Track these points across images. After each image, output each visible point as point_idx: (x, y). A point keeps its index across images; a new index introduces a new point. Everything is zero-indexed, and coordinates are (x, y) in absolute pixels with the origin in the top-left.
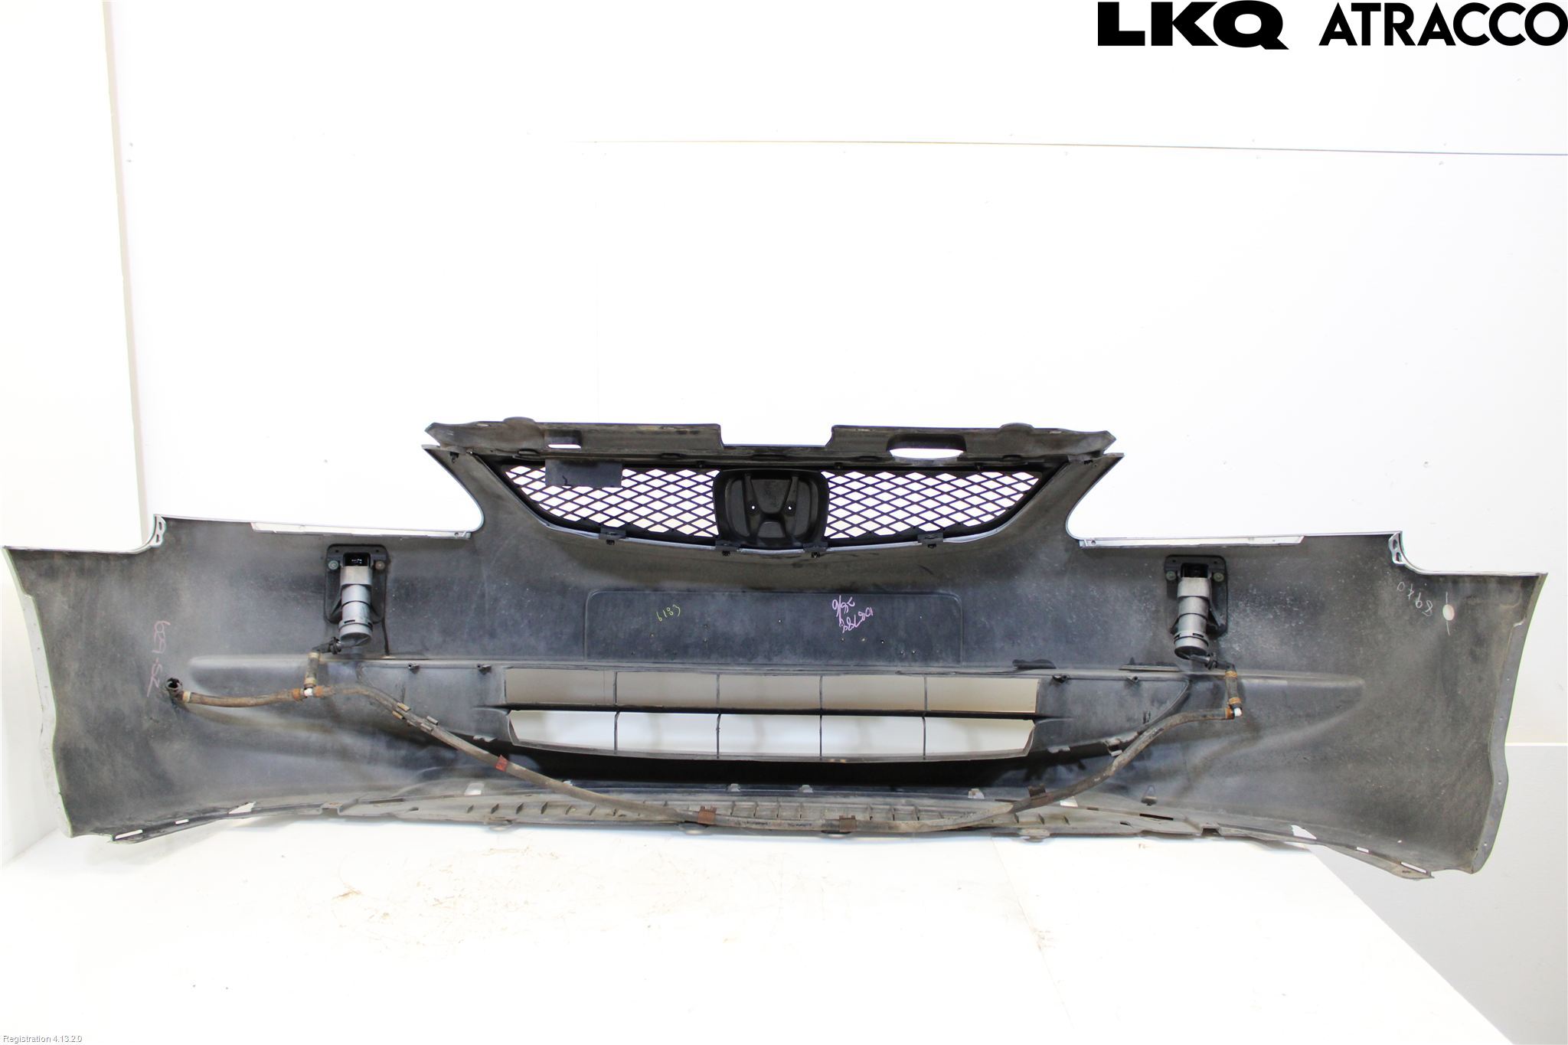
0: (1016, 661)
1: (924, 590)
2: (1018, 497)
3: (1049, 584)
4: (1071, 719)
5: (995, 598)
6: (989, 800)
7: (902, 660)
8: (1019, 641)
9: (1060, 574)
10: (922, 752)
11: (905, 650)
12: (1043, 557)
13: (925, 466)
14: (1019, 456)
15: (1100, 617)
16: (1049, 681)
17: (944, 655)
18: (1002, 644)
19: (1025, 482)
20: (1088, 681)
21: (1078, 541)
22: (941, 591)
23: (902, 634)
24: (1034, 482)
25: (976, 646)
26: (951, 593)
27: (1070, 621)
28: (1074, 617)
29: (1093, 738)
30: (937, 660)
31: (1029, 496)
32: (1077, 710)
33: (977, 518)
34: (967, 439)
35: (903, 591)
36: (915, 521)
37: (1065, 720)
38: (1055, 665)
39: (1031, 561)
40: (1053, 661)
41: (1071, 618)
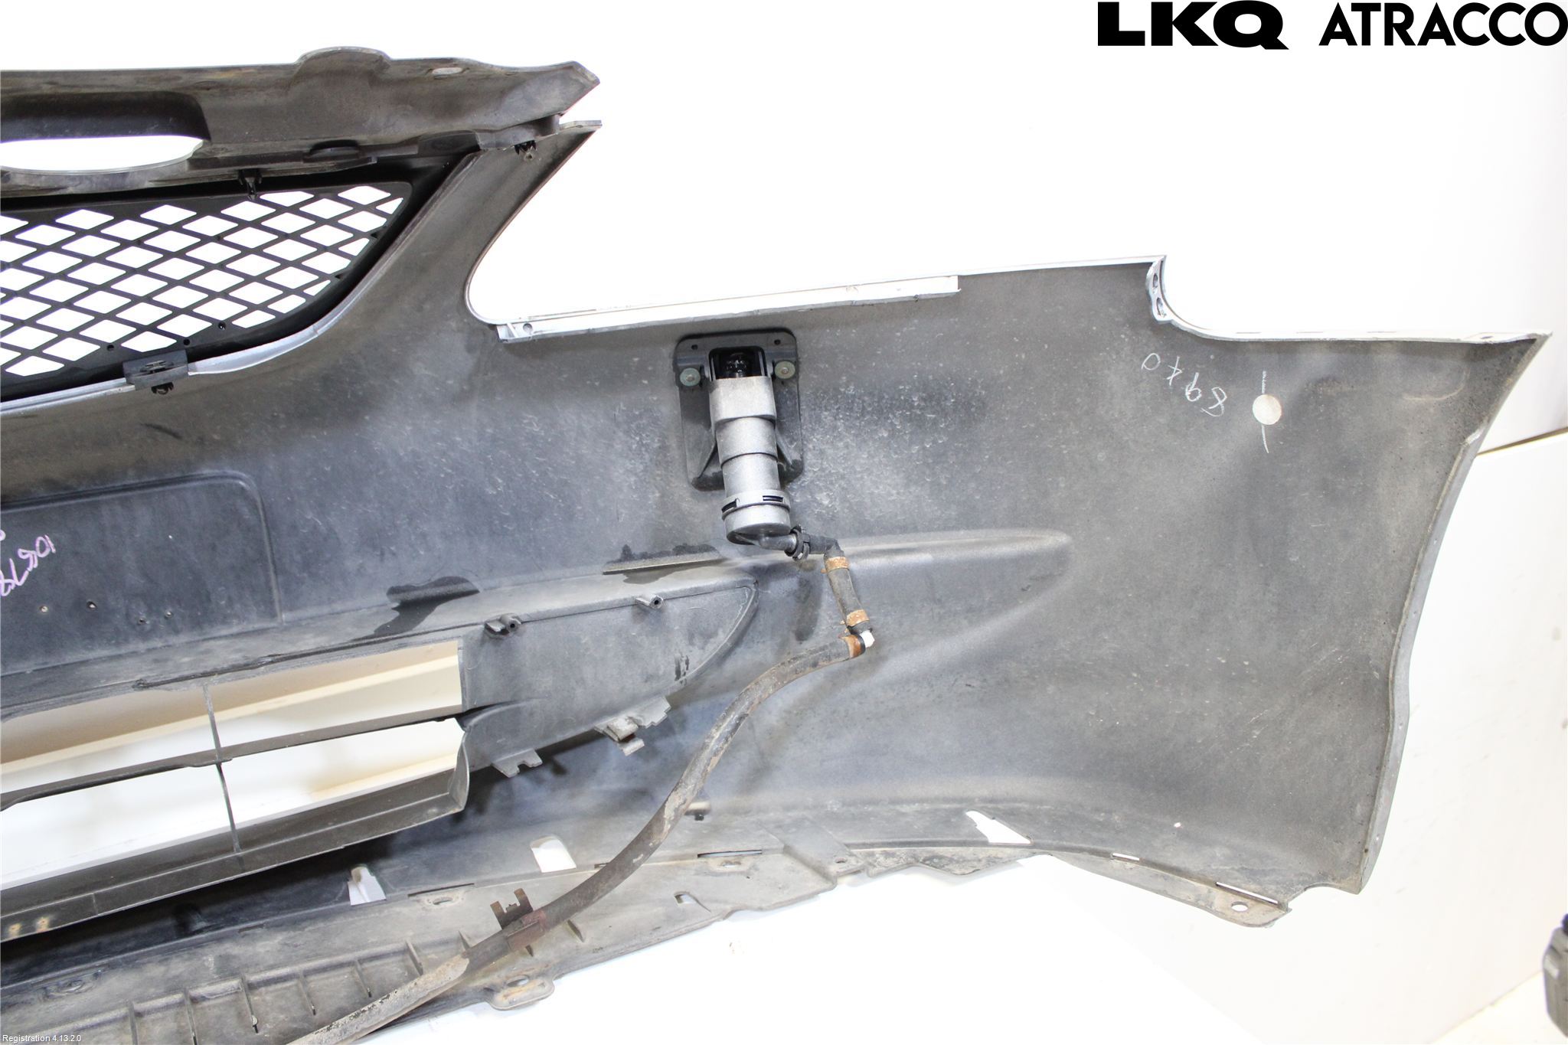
0: (393, 591)
1: (168, 476)
2: (357, 248)
3: (438, 422)
4: (535, 702)
5: (328, 469)
6: (396, 900)
7: (145, 636)
8: (393, 548)
9: (460, 398)
10: (228, 824)
11: (150, 612)
12: (421, 370)
13: (104, 190)
14: (352, 144)
15: (551, 475)
16: (478, 636)
17: (238, 606)
18: (361, 561)
19: (372, 208)
20: (559, 621)
21: (493, 327)
22: (206, 471)
23: (134, 579)
24: (392, 207)
25: (305, 575)
26: (230, 472)
27: (490, 491)
28: (500, 481)
29: (580, 723)
30: (225, 620)
31: (383, 241)
32: (545, 682)
33: (264, 307)
34: (206, 104)
35: (118, 484)
36: (107, 332)
37: (519, 705)
38: (477, 585)
39: (397, 381)
40: (470, 577)
41: (495, 485)
